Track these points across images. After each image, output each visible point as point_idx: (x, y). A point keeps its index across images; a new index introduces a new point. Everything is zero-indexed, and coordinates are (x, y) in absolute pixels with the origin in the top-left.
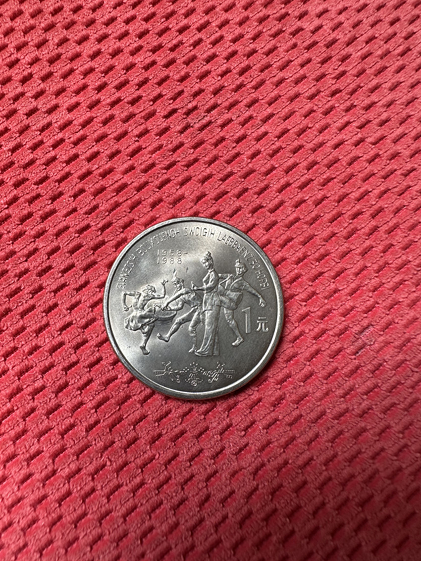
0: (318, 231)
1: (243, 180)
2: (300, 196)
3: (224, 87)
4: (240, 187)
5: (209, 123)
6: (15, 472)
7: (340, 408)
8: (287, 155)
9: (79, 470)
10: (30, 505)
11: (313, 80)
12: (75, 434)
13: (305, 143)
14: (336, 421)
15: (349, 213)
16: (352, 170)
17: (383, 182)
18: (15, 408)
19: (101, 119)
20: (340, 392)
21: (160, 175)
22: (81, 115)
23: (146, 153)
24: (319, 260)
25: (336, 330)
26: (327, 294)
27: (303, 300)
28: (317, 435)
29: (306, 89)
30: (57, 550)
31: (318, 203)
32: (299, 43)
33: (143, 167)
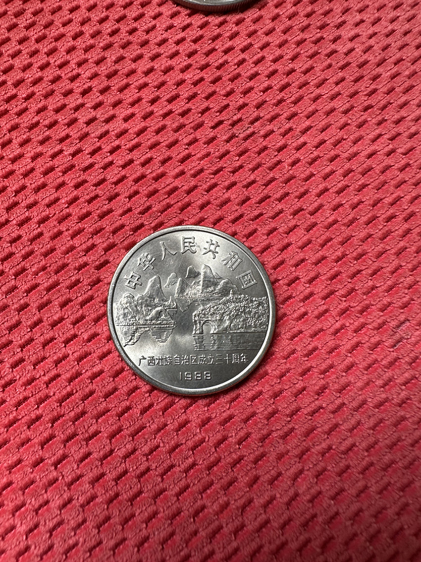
0: (355, 232)
1: (284, 185)
2: (337, 200)
3: (266, 101)
4: (282, 191)
5: (253, 133)
6: (75, 451)
7: (380, 398)
8: (325, 163)
9: (134, 450)
10: (89, 483)
11: (347, 96)
12: (131, 416)
13: (341, 153)
14: (377, 410)
15: (383, 216)
16: (385, 178)
17: (414, 189)
18: (74, 391)
19: (154, 128)
20: (379, 382)
21: (208, 180)
22: (135, 125)
23: (195, 160)
24: (356, 259)
25: (375, 324)
26: (365, 290)
27: (343, 296)
28: (359, 423)
29: (340, 104)
30: (115, 526)
31: (354, 207)
32: (333, 64)
33: (192, 172)
